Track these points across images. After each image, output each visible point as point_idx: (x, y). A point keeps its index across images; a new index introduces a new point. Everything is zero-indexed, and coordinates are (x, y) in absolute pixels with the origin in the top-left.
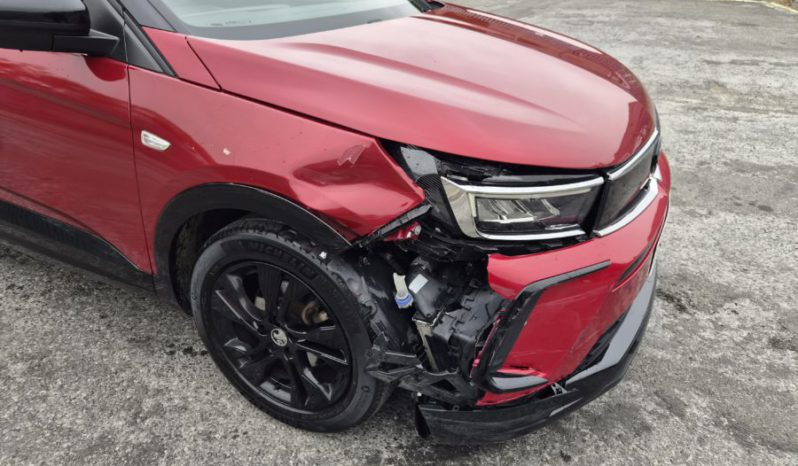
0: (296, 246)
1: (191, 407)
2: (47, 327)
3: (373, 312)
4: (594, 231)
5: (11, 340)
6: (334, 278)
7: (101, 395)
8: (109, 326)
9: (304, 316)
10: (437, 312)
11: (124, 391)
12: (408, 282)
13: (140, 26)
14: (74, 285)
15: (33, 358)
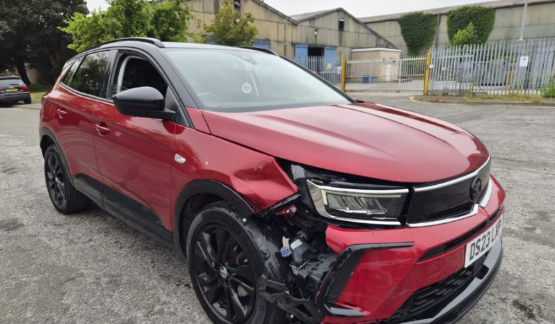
0: (232, 215)
1: (177, 314)
2: (125, 263)
3: (267, 256)
4: (407, 224)
5: (107, 266)
6: (249, 234)
7: (137, 299)
8: (153, 267)
9: (237, 260)
10: (304, 262)
11: (148, 300)
12: (290, 242)
13: (185, 106)
14: (146, 245)
15: (113, 276)
